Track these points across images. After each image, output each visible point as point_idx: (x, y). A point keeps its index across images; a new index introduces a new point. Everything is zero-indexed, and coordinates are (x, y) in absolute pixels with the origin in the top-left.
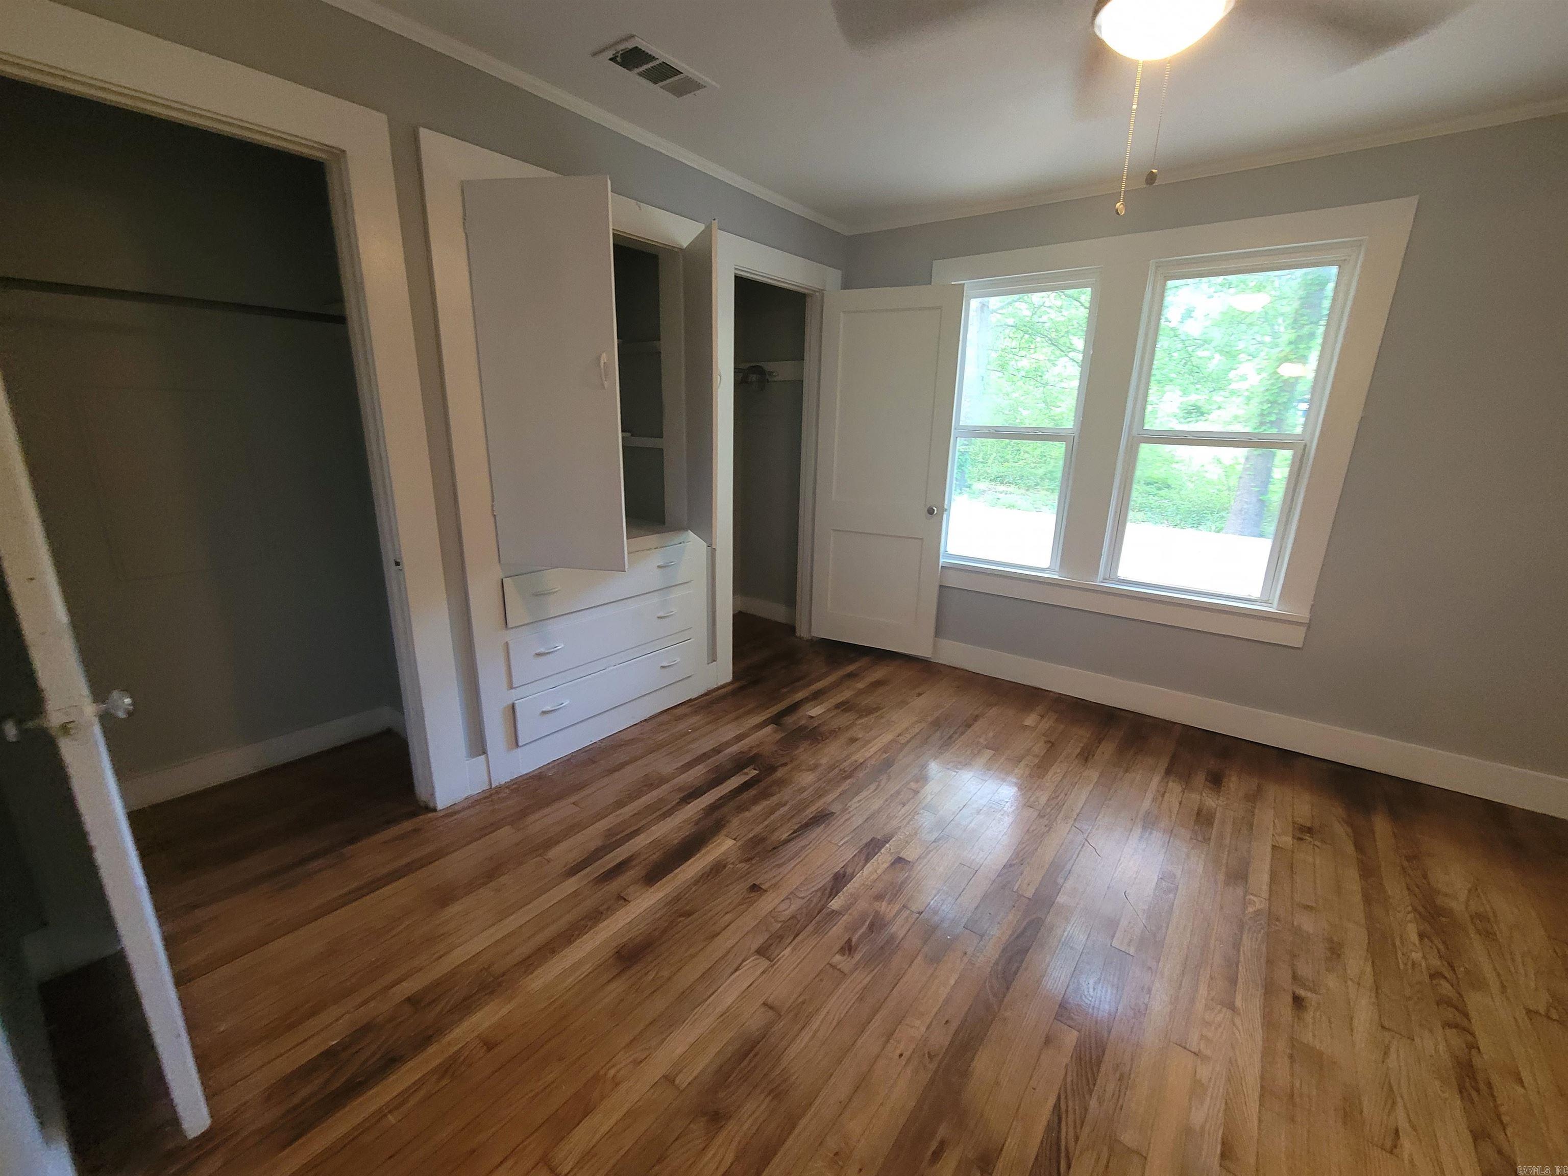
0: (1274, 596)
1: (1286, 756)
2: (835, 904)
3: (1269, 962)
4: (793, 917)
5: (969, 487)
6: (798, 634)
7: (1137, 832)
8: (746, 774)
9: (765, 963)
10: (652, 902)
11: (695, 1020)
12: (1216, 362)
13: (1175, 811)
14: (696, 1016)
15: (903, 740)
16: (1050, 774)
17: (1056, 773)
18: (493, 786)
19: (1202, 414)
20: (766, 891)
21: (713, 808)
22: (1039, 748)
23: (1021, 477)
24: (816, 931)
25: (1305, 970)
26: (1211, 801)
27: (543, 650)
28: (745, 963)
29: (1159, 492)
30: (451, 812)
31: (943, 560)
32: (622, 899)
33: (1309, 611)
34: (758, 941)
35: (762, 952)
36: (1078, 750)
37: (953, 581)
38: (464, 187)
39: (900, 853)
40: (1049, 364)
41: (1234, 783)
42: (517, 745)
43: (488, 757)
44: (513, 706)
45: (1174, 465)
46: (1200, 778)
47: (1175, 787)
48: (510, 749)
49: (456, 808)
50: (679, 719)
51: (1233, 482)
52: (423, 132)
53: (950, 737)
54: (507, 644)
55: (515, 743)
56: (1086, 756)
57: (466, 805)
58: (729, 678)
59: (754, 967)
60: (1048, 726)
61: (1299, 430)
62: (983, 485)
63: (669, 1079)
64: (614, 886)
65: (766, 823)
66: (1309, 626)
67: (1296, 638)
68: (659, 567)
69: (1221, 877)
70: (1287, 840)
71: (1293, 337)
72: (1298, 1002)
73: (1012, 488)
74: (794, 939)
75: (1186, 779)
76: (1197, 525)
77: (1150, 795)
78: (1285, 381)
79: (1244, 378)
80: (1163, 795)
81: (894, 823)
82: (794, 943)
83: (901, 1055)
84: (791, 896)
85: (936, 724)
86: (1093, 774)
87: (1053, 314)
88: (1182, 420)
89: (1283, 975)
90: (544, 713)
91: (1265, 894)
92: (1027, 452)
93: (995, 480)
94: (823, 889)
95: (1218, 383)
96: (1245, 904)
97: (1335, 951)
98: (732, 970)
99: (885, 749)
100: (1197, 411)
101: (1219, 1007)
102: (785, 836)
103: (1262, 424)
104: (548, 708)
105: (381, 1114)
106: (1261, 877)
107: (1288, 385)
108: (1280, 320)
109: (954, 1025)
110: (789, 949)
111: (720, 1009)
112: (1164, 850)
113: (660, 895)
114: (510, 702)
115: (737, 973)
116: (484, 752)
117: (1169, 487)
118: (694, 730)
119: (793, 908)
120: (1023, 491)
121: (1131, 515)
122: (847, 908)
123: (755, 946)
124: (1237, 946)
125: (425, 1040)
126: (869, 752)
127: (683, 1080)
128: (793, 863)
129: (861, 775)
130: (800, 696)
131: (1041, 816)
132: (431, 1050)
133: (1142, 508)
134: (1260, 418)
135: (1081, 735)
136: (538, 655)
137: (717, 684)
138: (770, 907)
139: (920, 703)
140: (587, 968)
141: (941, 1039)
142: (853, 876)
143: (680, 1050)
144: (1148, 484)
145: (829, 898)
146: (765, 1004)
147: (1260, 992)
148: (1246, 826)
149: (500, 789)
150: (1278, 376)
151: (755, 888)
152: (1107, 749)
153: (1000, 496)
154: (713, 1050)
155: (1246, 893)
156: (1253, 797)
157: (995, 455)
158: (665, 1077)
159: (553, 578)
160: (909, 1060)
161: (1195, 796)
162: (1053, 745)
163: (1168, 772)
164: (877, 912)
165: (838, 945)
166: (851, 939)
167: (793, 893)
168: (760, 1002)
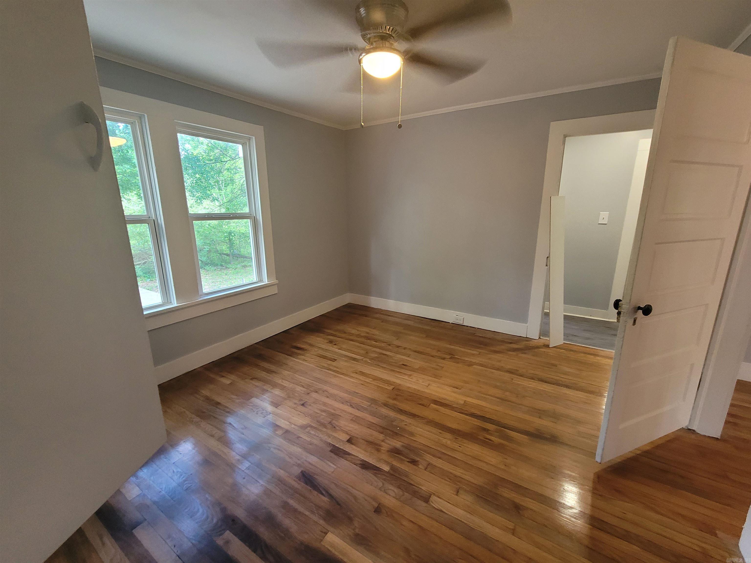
2: (386, 468)
4: (399, 487)
9: (433, 498)
11: (479, 527)
14: (476, 526)
20: (380, 504)
24: (407, 476)
28: (436, 507)
34: (421, 504)
35: (426, 500)
39: (343, 442)
59: (436, 502)
65: (307, 513)
67: (275, 290)
74: (413, 485)
82: (417, 485)
84: (383, 490)
94: (375, 474)
98: (442, 513)
102: (325, 499)
110: (423, 488)
111: (469, 516)
115: (444, 510)
119: (391, 488)
122: (387, 463)
123: (424, 504)
127: (511, 525)
138: (394, 501)
142: (363, 460)
143: (497, 530)
145: (381, 471)
146: (457, 495)
151: (378, 510)
154: (491, 515)
158: (513, 534)
160: (461, 445)
161: (308, 355)
164: (388, 451)
165: (415, 467)
166: (408, 462)
167: (380, 489)
168: (456, 497)
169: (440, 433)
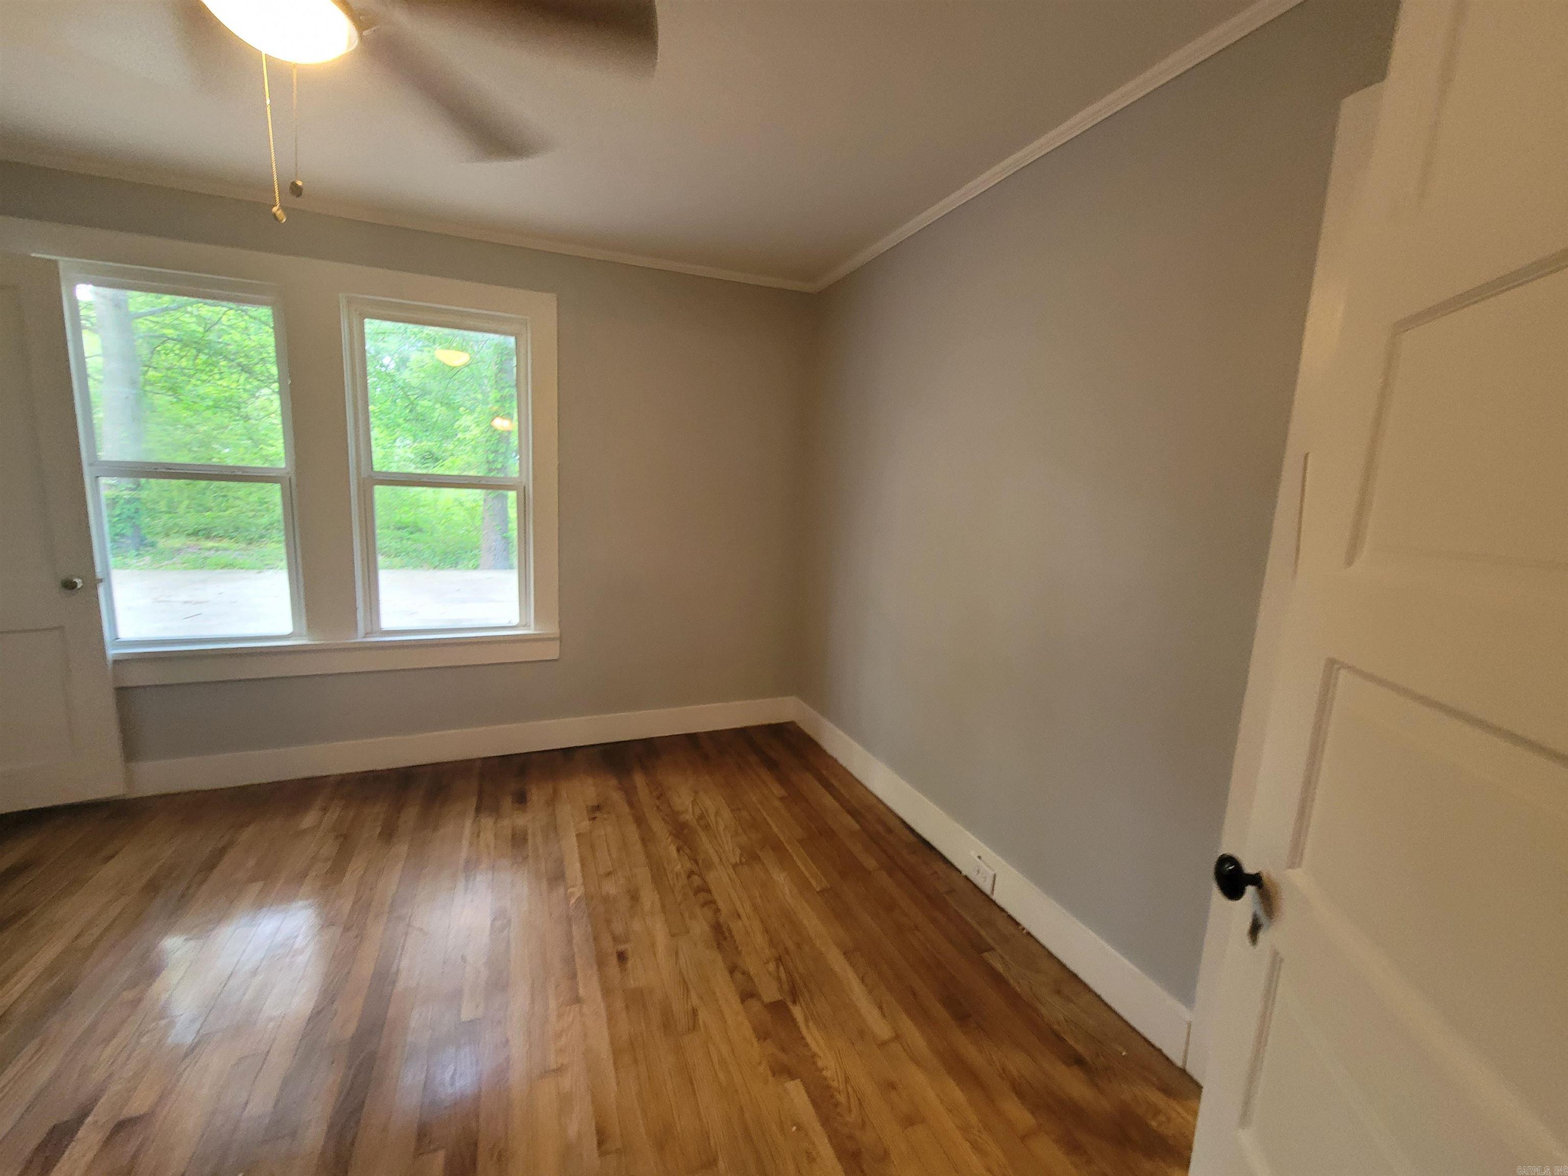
0: (530, 618)
1: (568, 752)
3: (596, 939)
5: (152, 546)
7: (461, 885)
12: (439, 413)
13: (492, 845)
16: (348, 875)
17: (356, 867)
19: (437, 460)
22: (329, 849)
23: (237, 529)
25: (618, 928)
26: (521, 820)
29: (411, 536)
31: (112, 652)
33: (557, 626)
36: (378, 830)
37: (135, 677)
40: (245, 396)
41: (537, 795)
45: (422, 509)
46: (507, 803)
47: (487, 822)
51: (478, 522)
53: (183, 896)
56: (388, 834)
60: (335, 817)
61: (516, 475)
62: (176, 542)
66: (561, 639)
67: (552, 652)
69: (544, 884)
70: (586, 824)
71: (498, 395)
72: (622, 957)
73: (225, 543)
75: (496, 811)
76: (455, 565)
77: (465, 843)
78: (501, 434)
79: (467, 429)
80: (478, 836)
81: (97, 1076)
85: (152, 888)
86: (402, 849)
87: (237, 336)
88: (419, 465)
89: (607, 944)
91: (580, 881)
92: (238, 498)
93: (195, 533)
95: (447, 432)
96: (567, 898)
97: (634, 897)
99: (51, 971)
100: (431, 457)
101: (568, 1008)
103: (490, 470)
106: (574, 869)
107: (503, 437)
108: (486, 381)
112: (490, 890)
117: (420, 530)
120: (243, 546)
121: (381, 560)
124: (570, 941)
131: (347, 929)
133: (397, 553)
134: (487, 466)
135: (377, 812)
139: (111, 870)
144: (399, 529)
147: (595, 967)
148: (553, 829)
150: (493, 429)
152: (410, 815)
153: (207, 554)
155: (566, 889)
156: (552, 801)
157: (186, 502)
161: (506, 822)
162: (345, 837)
163: (478, 810)
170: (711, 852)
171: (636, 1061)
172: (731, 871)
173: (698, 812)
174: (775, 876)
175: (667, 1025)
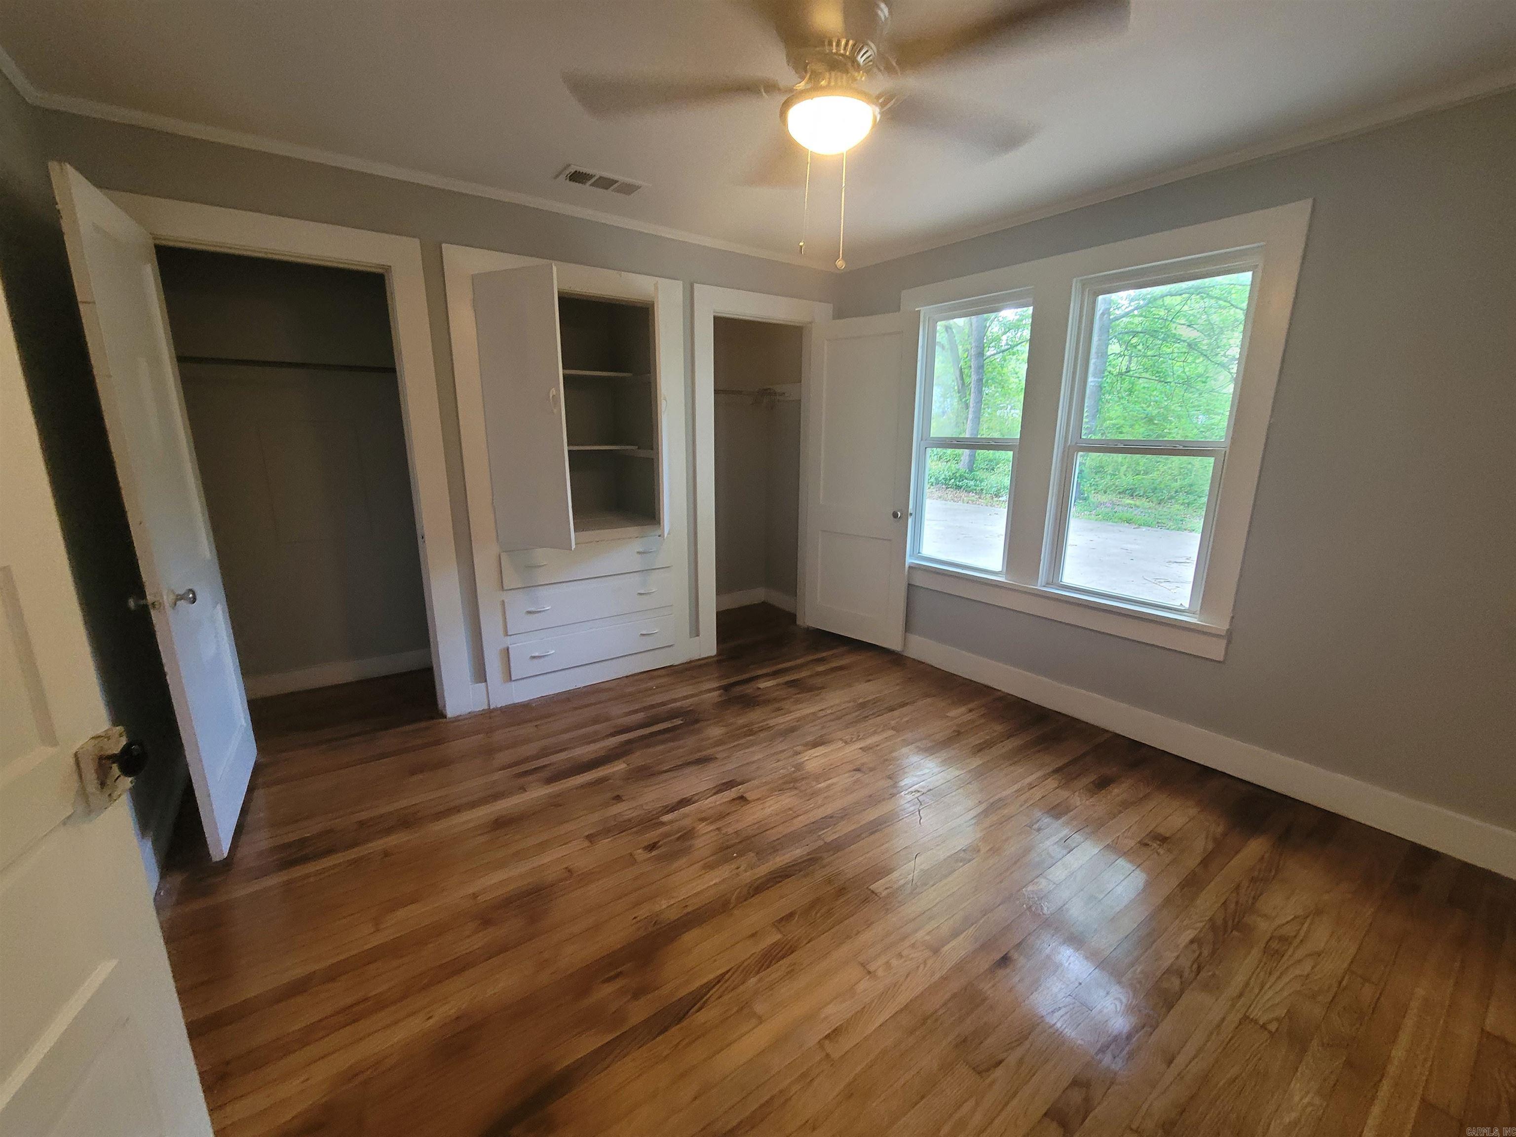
0: (1200, 605)
2: (667, 817)
3: (1006, 929)
4: (629, 821)
6: (798, 623)
7: (977, 812)
8: (672, 723)
9: (586, 844)
10: (542, 794)
13: (1032, 801)
15: (821, 714)
18: (491, 708)
20: (624, 801)
21: (629, 742)
22: (942, 735)
24: (637, 832)
26: (1078, 800)
27: (533, 609)
28: (572, 842)
30: (457, 719)
32: (523, 789)
33: (1228, 622)
34: (593, 830)
35: (590, 838)
36: (981, 743)
38: (473, 277)
39: (745, 793)
41: (1120, 789)
42: (511, 680)
43: (487, 685)
44: (508, 649)
46: (1086, 780)
47: (1051, 783)
48: (505, 682)
49: (460, 718)
50: (652, 678)
52: (444, 245)
54: (503, 601)
55: (508, 676)
56: (983, 747)
57: (468, 717)
58: (714, 652)
59: (577, 845)
60: (969, 718)
63: (475, 896)
64: (522, 780)
65: (661, 757)
66: (1229, 636)
67: (1216, 650)
68: (638, 553)
74: (618, 834)
75: (1069, 780)
77: (1019, 787)
80: (1033, 788)
81: (760, 772)
82: (616, 837)
83: (635, 918)
84: (638, 807)
85: (862, 705)
89: (1010, 940)
90: (534, 657)
94: (666, 807)
98: (560, 844)
99: (800, 719)
101: (921, 947)
102: (667, 768)
104: (537, 654)
105: (308, 876)
109: (689, 909)
110: (610, 839)
111: (537, 864)
113: (551, 790)
114: (505, 646)
116: (486, 681)
118: (657, 687)
119: (634, 814)
122: (673, 822)
123: (586, 834)
124: (987, 911)
125: (354, 844)
126: (782, 721)
127: (481, 899)
128: (657, 786)
129: (761, 735)
130: (760, 672)
132: (355, 850)
136: (529, 612)
137: (700, 656)
138: (618, 811)
140: (471, 825)
141: (673, 915)
142: (695, 802)
143: (492, 882)
145: (665, 813)
146: (566, 868)
147: (976, 946)
149: (496, 709)
151: (617, 798)
154: (514, 887)
158: (471, 895)
159: (541, 555)
160: (637, 922)
161: (1065, 794)
162: (959, 733)
163: (1056, 771)
164: (694, 828)
165: (646, 844)
166: (659, 842)
167: (642, 805)
168: (565, 866)
169: (686, 906)
170: (1239, 979)
171: (912, 1032)
172: (1234, 1018)
173: (1289, 930)
174: (1296, 1086)
175: (963, 1043)
